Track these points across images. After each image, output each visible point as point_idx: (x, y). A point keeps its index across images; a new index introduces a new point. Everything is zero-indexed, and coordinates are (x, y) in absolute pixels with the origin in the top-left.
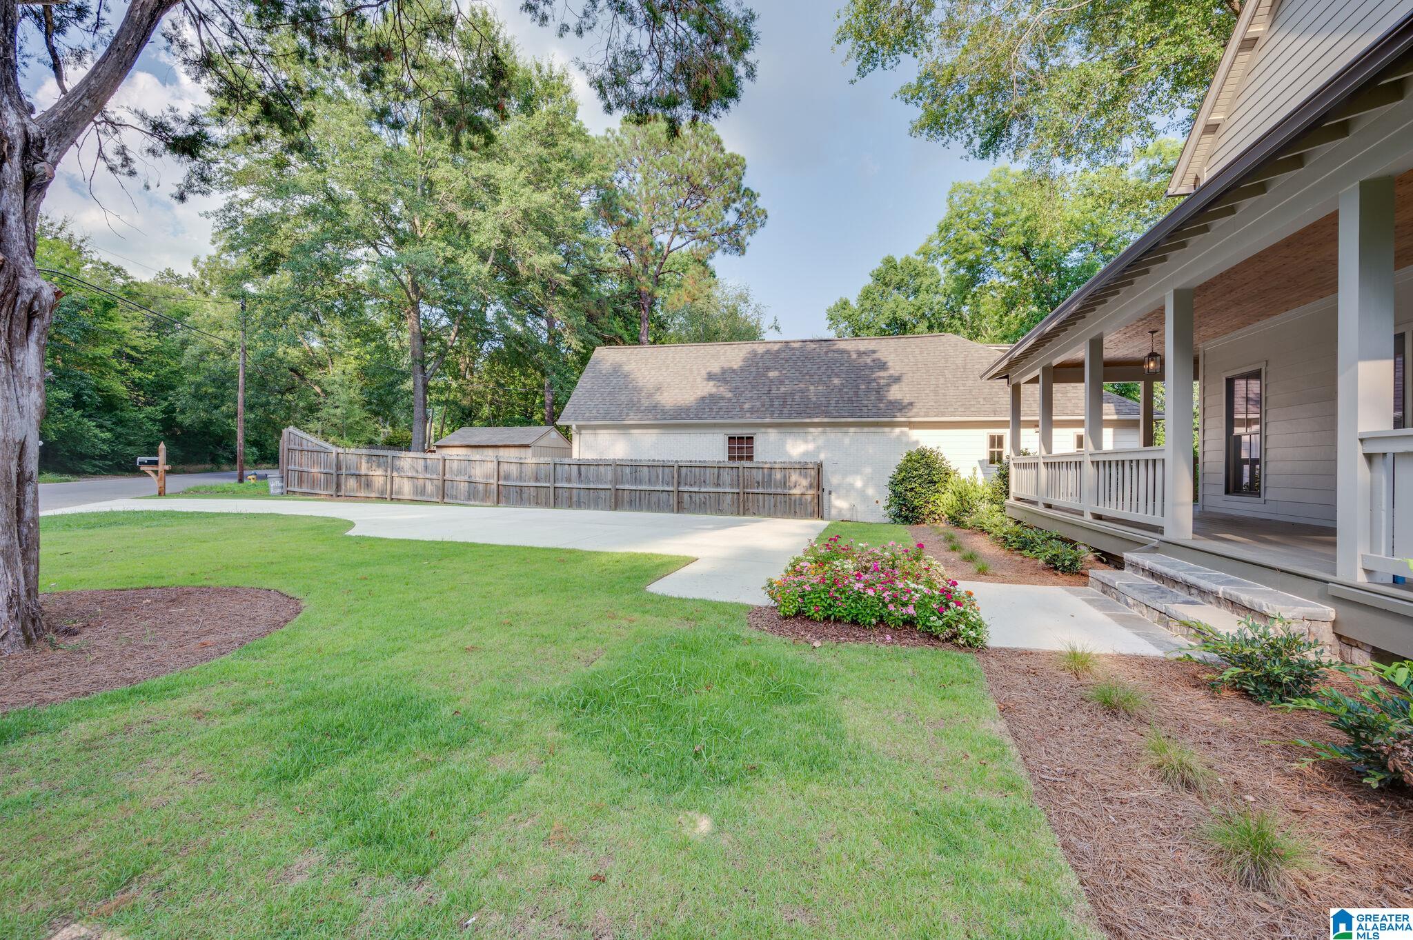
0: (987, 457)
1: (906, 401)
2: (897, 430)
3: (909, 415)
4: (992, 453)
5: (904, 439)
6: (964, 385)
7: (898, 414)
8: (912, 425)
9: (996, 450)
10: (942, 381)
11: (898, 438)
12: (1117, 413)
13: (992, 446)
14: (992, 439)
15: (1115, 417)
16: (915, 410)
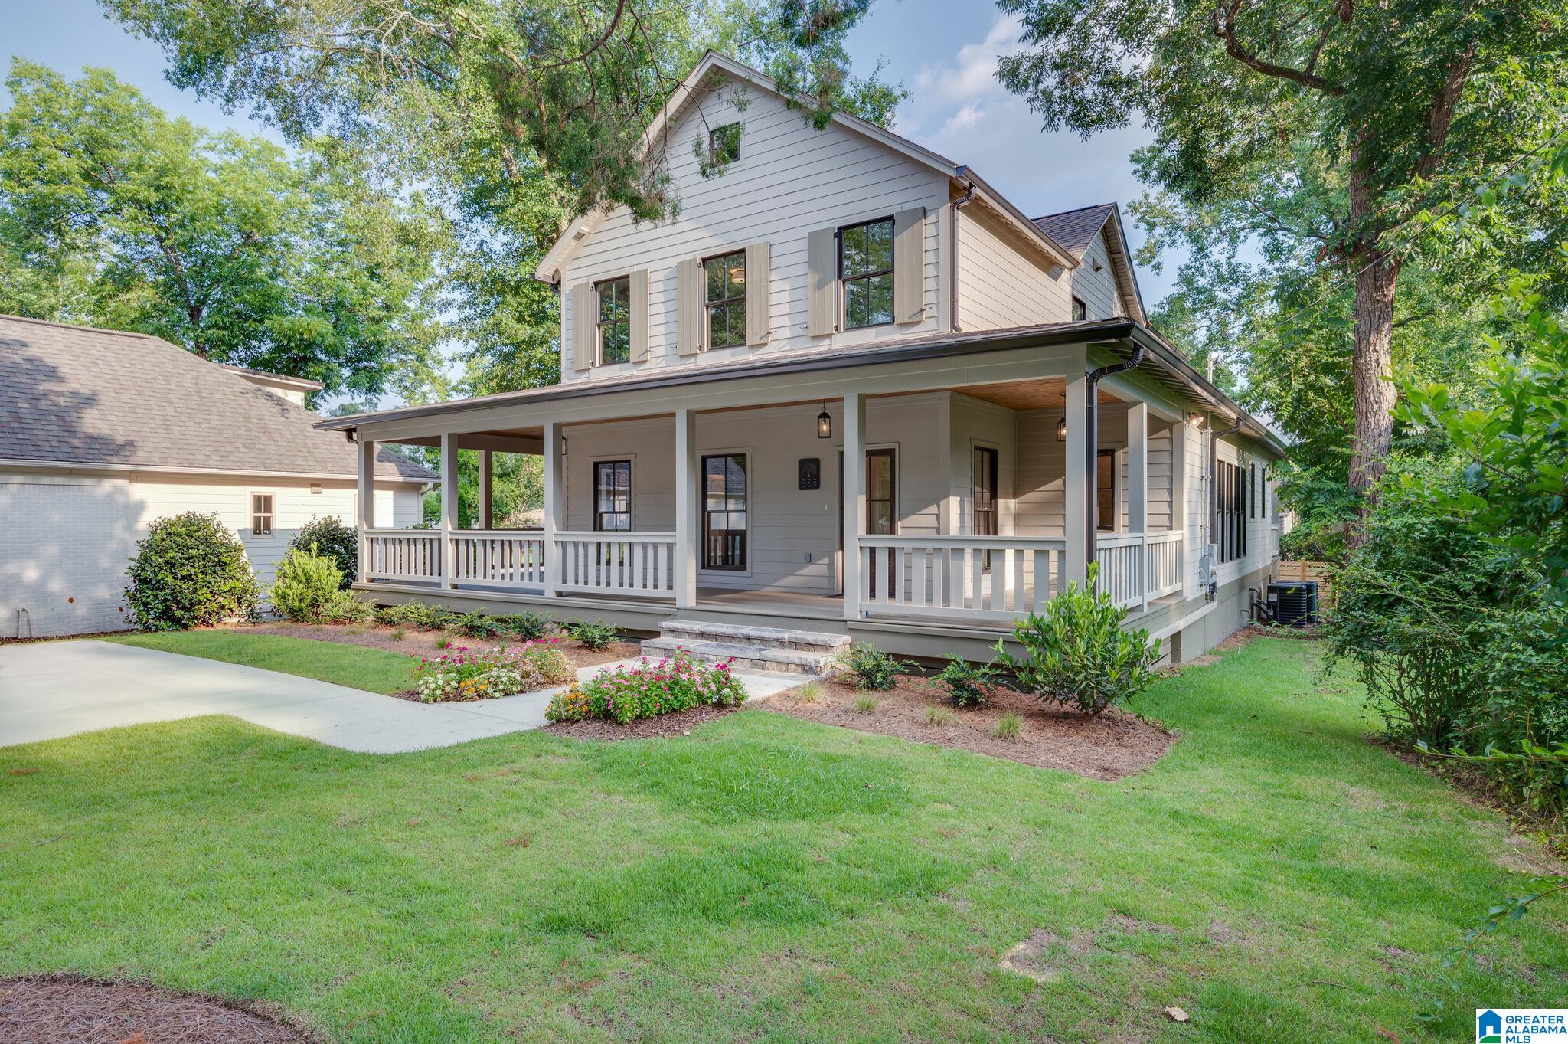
0: (249, 524)
1: (120, 439)
2: (108, 485)
3: (133, 460)
4: (257, 520)
5: (121, 499)
6: (208, 421)
7: (114, 459)
8: (136, 476)
9: (262, 515)
10: (170, 412)
11: (110, 496)
12: (402, 474)
13: (258, 509)
14: (258, 499)
15: (401, 479)
16: (140, 453)
